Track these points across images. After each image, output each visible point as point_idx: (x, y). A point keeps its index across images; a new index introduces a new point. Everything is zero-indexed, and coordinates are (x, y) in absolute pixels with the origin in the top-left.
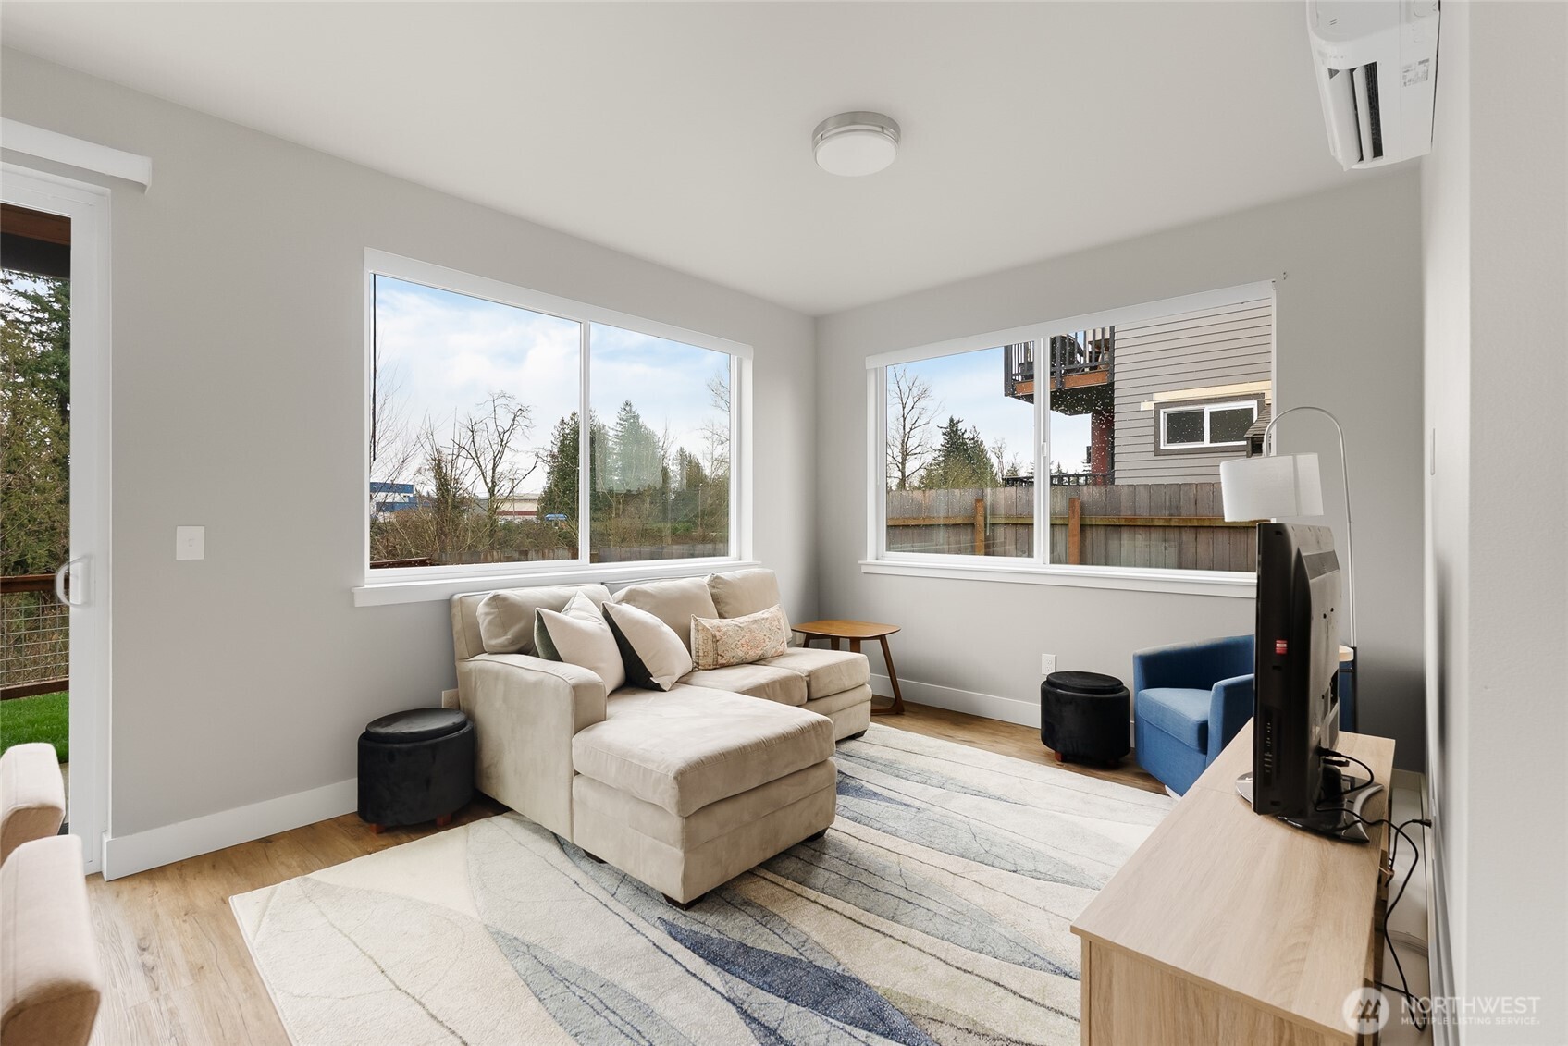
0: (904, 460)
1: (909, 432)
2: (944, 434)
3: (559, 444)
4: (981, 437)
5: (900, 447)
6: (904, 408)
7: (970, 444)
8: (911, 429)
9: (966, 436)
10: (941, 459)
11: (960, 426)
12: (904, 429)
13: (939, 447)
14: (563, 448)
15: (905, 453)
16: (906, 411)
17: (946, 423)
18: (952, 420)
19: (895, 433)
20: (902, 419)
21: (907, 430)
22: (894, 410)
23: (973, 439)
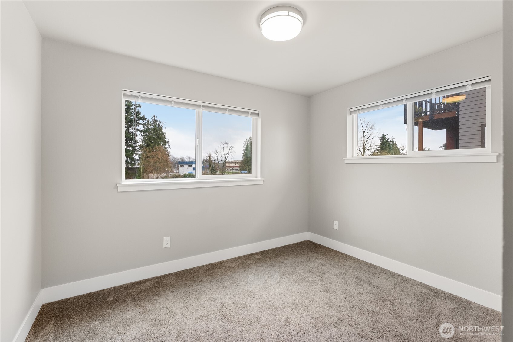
0: (364, 151)
1: (366, 142)
2: (380, 140)
3: (246, 147)
4: (395, 141)
5: (362, 147)
6: (364, 133)
7: (391, 143)
8: (367, 141)
9: (389, 140)
10: (379, 149)
11: (387, 137)
12: (364, 140)
13: (378, 145)
14: (247, 148)
15: (364, 149)
16: (365, 134)
17: (381, 136)
18: (383, 135)
19: (360, 142)
20: (363, 137)
21: (365, 141)
22: (361, 134)
23: (392, 141)
